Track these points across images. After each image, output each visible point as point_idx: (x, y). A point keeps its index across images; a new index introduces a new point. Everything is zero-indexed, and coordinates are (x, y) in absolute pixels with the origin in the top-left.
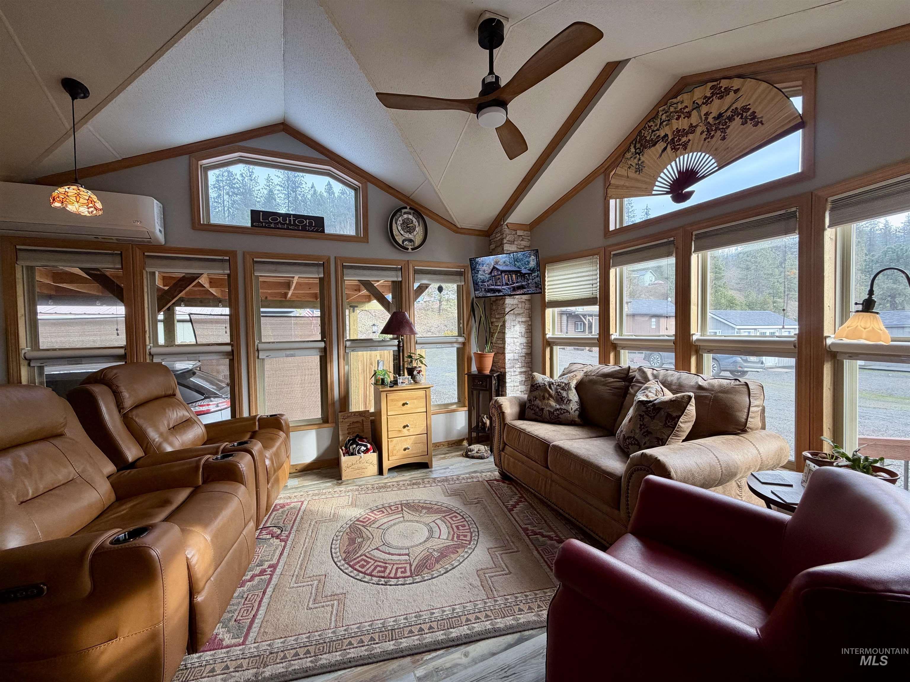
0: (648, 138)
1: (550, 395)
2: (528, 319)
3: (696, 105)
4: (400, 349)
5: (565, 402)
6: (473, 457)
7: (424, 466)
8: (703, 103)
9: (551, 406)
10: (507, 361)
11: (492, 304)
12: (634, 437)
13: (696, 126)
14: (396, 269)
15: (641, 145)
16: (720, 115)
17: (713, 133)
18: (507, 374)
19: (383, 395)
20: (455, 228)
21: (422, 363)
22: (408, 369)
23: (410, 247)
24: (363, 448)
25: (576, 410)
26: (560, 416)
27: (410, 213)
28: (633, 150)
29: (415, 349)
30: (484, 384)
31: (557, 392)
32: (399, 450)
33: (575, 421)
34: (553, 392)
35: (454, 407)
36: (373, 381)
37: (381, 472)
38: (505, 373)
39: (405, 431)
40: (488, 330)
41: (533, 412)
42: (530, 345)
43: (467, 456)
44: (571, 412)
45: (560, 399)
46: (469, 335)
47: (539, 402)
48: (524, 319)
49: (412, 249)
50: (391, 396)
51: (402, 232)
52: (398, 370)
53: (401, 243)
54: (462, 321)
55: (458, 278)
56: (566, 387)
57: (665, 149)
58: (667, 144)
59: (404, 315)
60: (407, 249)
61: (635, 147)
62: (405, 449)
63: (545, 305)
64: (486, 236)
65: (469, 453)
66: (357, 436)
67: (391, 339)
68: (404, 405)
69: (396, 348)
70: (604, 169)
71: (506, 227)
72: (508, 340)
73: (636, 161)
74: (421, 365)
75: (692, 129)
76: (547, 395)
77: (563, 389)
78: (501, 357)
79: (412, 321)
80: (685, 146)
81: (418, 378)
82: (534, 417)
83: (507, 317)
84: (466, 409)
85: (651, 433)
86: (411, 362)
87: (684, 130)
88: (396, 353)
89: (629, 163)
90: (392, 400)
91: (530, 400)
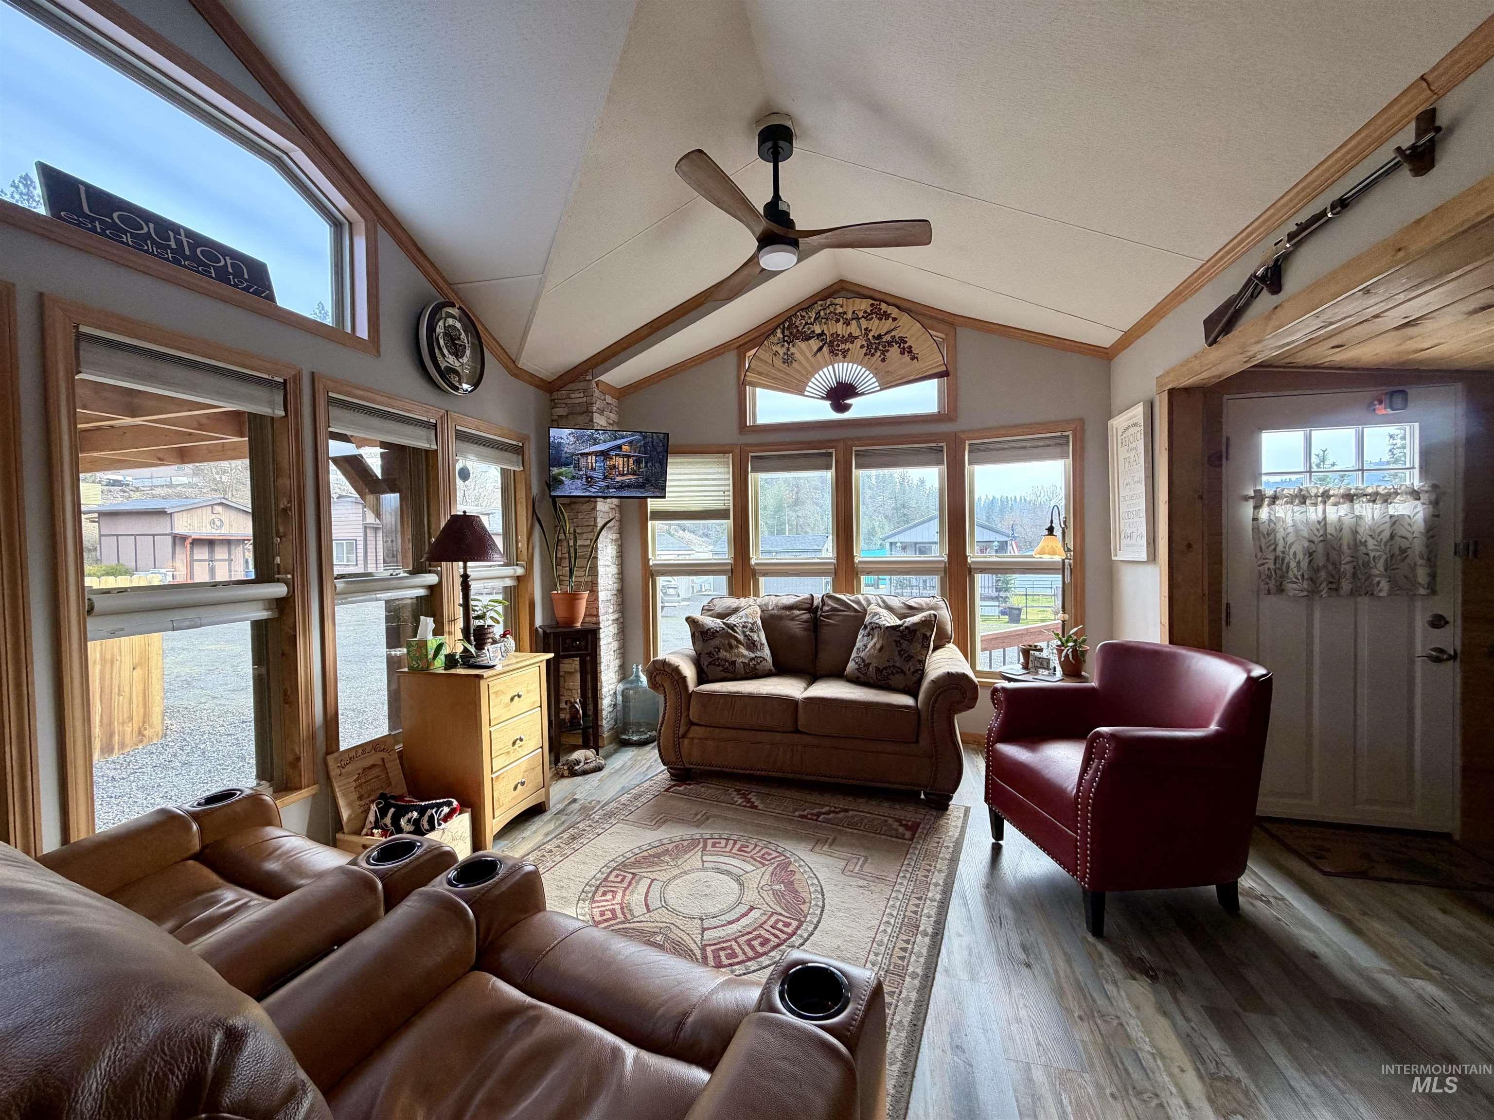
0: (800, 329)
1: (738, 642)
2: (619, 536)
3: (855, 316)
5: (756, 647)
6: (585, 773)
8: (863, 317)
9: (744, 656)
10: (600, 603)
12: (894, 666)
13: (856, 338)
14: (429, 425)
15: (791, 333)
16: (880, 337)
17: (873, 351)
18: (601, 625)
25: (769, 654)
26: (758, 667)
27: (454, 317)
28: (779, 334)
31: (746, 636)
34: (740, 637)
41: (721, 668)
44: (766, 659)
45: (751, 645)
46: (530, 562)
47: (725, 653)
48: (614, 536)
51: (446, 352)
55: (513, 456)
57: (820, 349)
58: (824, 345)
61: (783, 332)
63: (647, 515)
64: (547, 391)
65: (577, 768)
67: (411, 573)
69: (422, 592)
70: (737, 344)
71: (596, 387)
72: (601, 570)
73: (784, 350)
75: (851, 338)
76: (734, 642)
77: (752, 630)
80: (845, 353)
83: (601, 532)
85: (912, 657)
87: (843, 336)
89: (775, 349)
90: (497, 694)
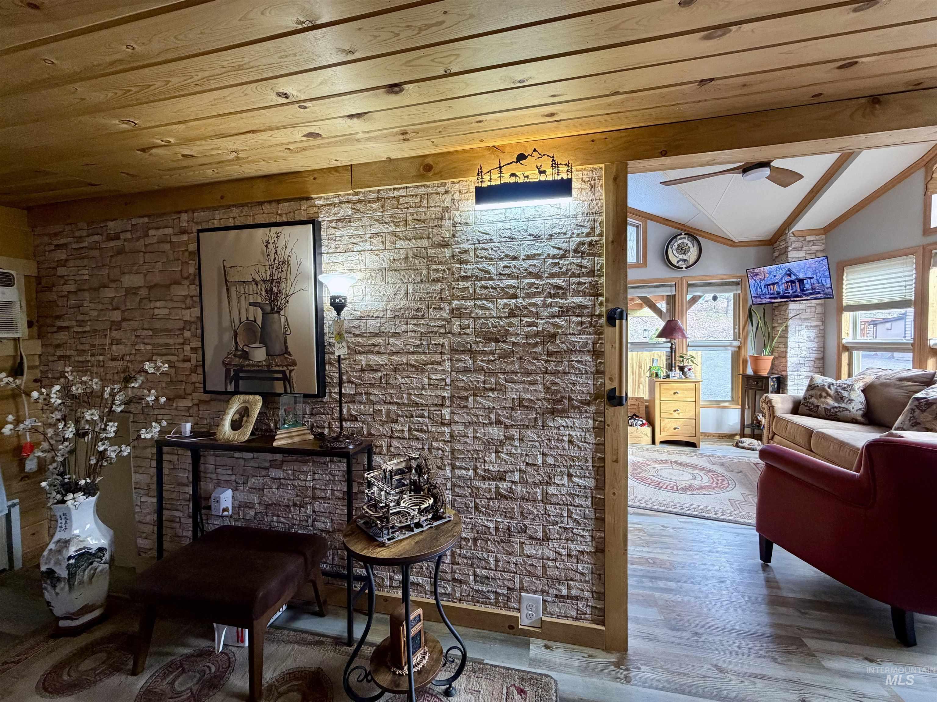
1: (828, 394)
2: (820, 323)
4: (672, 350)
5: (846, 401)
6: (741, 447)
7: (693, 445)
9: (827, 404)
10: (788, 365)
11: (774, 309)
14: (671, 286)
18: (789, 377)
19: (657, 384)
20: (731, 243)
21: (693, 362)
22: (679, 366)
23: (684, 266)
24: (640, 423)
25: (860, 409)
27: (685, 238)
29: (687, 351)
30: (760, 384)
31: (837, 392)
32: (670, 428)
33: (856, 420)
34: (831, 392)
35: (726, 404)
36: (648, 374)
37: (653, 442)
38: (786, 376)
39: (676, 415)
40: (767, 335)
41: (807, 408)
42: (822, 350)
43: (737, 446)
44: (852, 410)
45: (839, 398)
46: (745, 339)
47: (815, 400)
48: (814, 324)
49: (686, 268)
50: (664, 386)
51: (677, 255)
52: (670, 367)
53: (675, 264)
54: (737, 327)
55: (734, 287)
56: (849, 388)
59: (676, 323)
60: (682, 268)
62: (675, 429)
63: (841, 309)
64: (769, 245)
65: (740, 444)
66: (634, 415)
67: (664, 342)
68: (675, 393)
69: (669, 350)
70: (924, 162)
71: (792, 235)
72: (790, 344)
74: (692, 364)
76: (824, 394)
77: (845, 389)
78: (783, 360)
79: (684, 327)
81: (688, 374)
82: (808, 412)
83: (790, 322)
84: (740, 407)
86: (683, 361)
88: (669, 354)
90: (665, 389)
91: (805, 398)
